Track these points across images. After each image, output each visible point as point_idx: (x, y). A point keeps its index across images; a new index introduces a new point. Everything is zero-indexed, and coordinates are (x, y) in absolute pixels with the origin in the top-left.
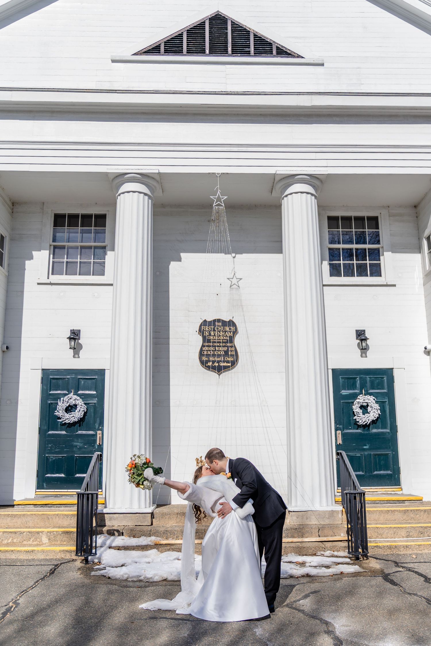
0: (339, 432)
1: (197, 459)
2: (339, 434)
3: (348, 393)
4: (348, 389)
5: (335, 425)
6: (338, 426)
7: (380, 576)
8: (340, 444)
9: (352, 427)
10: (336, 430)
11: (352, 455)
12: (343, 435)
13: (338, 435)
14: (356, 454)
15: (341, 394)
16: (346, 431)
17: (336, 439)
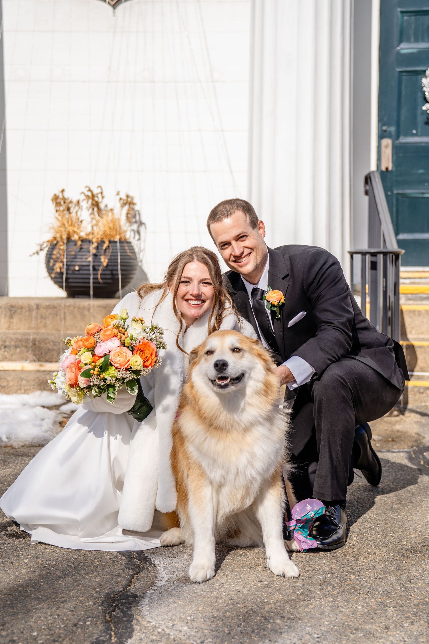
0: (387, 142)
1: (55, 198)
2: (386, 147)
3: (415, 51)
4: (416, 41)
5: (380, 125)
6: (384, 128)
7: (402, 452)
8: (387, 169)
9: (420, 130)
10: (382, 136)
11: (415, 195)
12: (397, 149)
13: (383, 149)
14: (423, 193)
15: (398, 53)
16: (403, 140)
17: (379, 159)
